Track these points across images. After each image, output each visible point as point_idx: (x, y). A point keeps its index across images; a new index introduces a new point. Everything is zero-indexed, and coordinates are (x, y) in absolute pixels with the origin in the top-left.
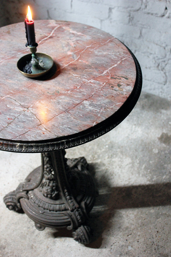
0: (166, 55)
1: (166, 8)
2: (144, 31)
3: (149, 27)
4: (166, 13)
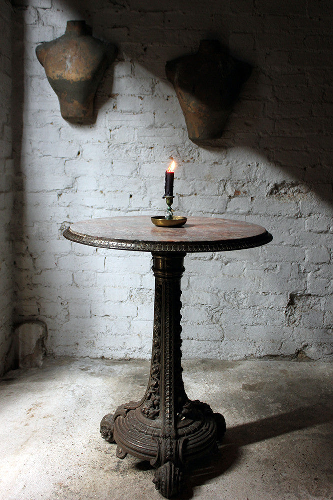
0: (220, 303)
3: (197, 275)
4: (214, 256)
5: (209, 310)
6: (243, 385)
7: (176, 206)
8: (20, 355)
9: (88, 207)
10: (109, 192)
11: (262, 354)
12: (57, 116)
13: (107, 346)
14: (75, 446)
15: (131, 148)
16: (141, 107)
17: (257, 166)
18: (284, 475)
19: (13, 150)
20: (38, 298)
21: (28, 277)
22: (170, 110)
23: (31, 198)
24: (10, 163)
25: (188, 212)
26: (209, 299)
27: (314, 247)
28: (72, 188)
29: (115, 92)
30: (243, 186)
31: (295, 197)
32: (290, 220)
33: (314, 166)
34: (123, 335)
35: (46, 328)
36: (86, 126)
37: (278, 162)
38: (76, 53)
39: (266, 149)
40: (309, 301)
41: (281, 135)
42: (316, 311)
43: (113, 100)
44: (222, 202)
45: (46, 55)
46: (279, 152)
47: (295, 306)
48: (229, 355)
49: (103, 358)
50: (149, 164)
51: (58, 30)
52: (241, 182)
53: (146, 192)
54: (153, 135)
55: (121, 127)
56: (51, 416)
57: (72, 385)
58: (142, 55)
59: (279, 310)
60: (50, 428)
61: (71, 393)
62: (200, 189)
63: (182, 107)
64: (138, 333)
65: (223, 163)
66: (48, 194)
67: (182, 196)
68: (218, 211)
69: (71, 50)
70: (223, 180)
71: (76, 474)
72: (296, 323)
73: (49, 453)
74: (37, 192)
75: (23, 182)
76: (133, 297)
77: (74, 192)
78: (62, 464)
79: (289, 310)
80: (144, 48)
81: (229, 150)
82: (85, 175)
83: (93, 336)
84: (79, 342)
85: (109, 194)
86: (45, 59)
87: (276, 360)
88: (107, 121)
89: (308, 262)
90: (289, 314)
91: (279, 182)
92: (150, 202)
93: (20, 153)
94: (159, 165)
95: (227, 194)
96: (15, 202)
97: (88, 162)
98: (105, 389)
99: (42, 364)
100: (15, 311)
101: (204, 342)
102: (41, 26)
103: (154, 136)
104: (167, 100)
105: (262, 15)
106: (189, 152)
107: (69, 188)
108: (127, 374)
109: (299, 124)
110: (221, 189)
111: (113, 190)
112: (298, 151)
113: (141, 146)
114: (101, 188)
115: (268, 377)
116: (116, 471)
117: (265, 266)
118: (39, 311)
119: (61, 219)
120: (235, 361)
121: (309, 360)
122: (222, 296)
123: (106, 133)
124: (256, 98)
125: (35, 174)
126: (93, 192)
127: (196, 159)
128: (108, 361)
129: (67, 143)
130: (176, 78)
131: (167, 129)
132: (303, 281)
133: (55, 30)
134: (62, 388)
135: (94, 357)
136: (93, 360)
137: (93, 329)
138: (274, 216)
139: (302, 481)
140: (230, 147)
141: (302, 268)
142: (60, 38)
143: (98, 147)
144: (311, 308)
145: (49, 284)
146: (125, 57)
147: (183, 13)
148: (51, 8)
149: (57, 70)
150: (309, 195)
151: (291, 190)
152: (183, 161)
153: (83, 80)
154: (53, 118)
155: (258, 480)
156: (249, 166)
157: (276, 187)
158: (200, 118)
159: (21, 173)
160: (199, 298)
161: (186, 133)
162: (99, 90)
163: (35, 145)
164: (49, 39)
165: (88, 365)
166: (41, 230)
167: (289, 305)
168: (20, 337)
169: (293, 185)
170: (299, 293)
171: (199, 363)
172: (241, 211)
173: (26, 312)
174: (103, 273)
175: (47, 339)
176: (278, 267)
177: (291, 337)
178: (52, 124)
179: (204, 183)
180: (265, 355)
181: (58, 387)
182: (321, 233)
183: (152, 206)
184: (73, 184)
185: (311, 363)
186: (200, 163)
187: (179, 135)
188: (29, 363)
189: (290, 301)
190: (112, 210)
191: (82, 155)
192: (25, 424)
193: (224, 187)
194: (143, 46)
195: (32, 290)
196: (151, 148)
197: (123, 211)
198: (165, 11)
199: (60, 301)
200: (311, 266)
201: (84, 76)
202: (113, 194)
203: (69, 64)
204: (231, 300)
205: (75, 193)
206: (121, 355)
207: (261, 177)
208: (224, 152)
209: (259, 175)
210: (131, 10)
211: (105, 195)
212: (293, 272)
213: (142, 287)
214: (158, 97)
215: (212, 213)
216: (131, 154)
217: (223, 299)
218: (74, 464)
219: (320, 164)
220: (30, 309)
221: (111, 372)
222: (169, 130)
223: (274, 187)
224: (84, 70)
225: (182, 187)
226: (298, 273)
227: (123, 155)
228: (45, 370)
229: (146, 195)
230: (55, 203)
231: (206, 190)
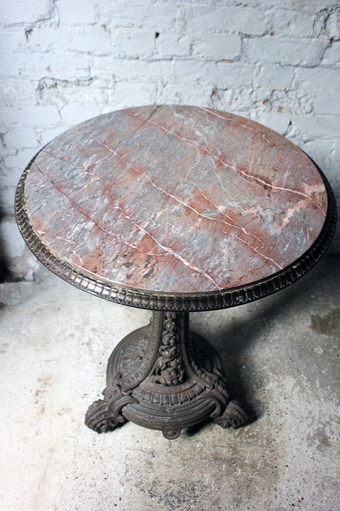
1: (290, 123)
4: (290, 131)
6: (312, 317)
7: (237, 54)
9: (82, 52)
10: (117, 27)
14: (108, 482)
25: (256, 63)
28: (50, 18)
44: (316, 49)
53: (184, 27)
56: (68, 410)
57: (86, 328)
60: (70, 440)
62: (281, 24)
66: (8, 29)
67: (248, 36)
68: (307, 64)
70: (326, 9)
77: (53, 26)
85: (117, 30)
92: (191, 45)
95: (328, 33)
107: (44, 20)
110: (319, 26)
111: (125, 23)
114: (103, 20)
119: (36, 72)
126: (90, 27)
134: (72, 336)
166: (5, 91)
179: (290, 14)
181: (68, 333)
183: (195, 52)
184: (50, 13)
190: (124, 58)
192: (35, 428)
193: (326, 20)
197: (143, 60)
202: (125, 31)
205: (55, 29)
211: (110, 31)
215: (297, 66)
225: (250, 20)
229: (184, 33)
230: (22, 47)
231: (292, 27)
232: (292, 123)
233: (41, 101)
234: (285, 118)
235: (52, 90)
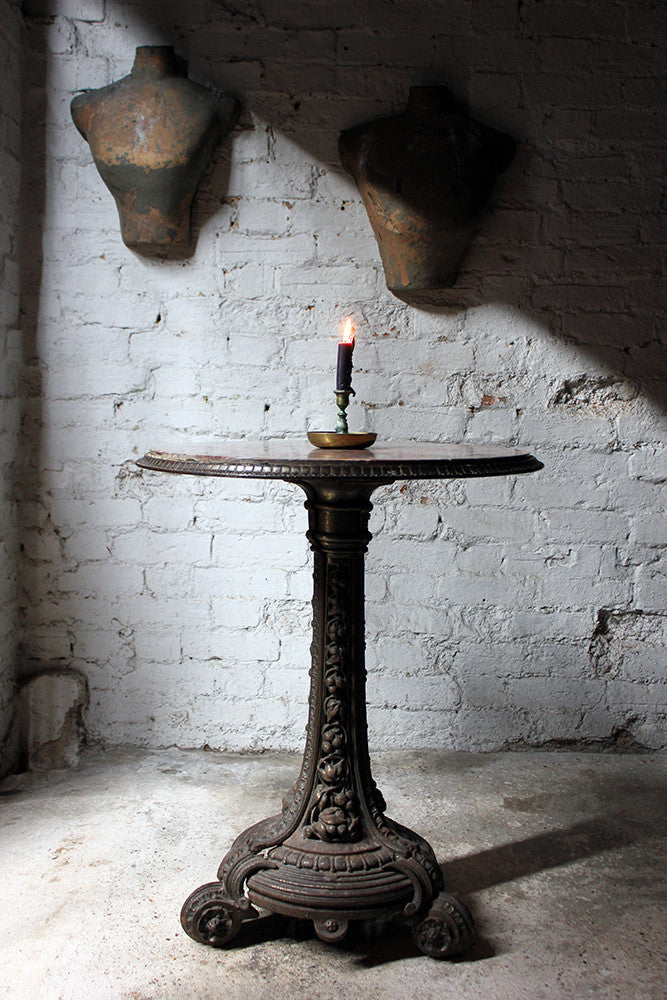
0: (452, 630)
1: (440, 520)
2: (393, 581)
3: (404, 571)
4: (441, 531)
5: (429, 644)
6: (506, 800)
7: (361, 428)
8: (31, 742)
9: (177, 430)
10: (221, 398)
11: (542, 738)
12: (114, 241)
13: (215, 722)
14: (159, 920)
15: (268, 307)
16: (289, 223)
17: (529, 344)
18: (605, 973)
19: (22, 311)
20: (70, 622)
21: (48, 575)
22: (347, 229)
23: (56, 412)
24: (15, 336)
25: (386, 440)
26: (430, 623)
27: (648, 512)
28: (145, 389)
29: (234, 192)
30: (500, 385)
31: (606, 409)
32: (598, 457)
33: (646, 345)
34: (250, 700)
35: (87, 686)
36: (174, 263)
37: (569, 336)
38: (154, 112)
39: (545, 309)
40: (638, 624)
41: (577, 280)
42: (654, 646)
43: (230, 209)
44: (456, 419)
45: (93, 115)
46: (574, 315)
47: (609, 635)
48: (474, 740)
49: (206, 747)
50: (304, 341)
51: (117, 64)
52: (495, 377)
53: (298, 398)
54: (312, 282)
55: (246, 263)
56: (105, 862)
57: (146, 802)
58: (291, 116)
59: (576, 645)
60: (104, 885)
61: (144, 816)
62: (410, 392)
63: (372, 223)
64: (282, 693)
65: (459, 337)
66: (94, 401)
67: (373, 406)
68: (448, 439)
69: (144, 107)
70: (458, 374)
71: (166, 973)
72: (612, 671)
73: (107, 933)
74: (70, 399)
75: (41, 376)
76: (272, 618)
77: (147, 398)
78: (137, 955)
79: (597, 643)
80: (293, 102)
81: (470, 311)
82: (172, 364)
83: (186, 700)
84: (156, 714)
85: (220, 403)
86: (90, 122)
87: (573, 751)
88: (218, 252)
89: (636, 543)
90: (597, 652)
91: (574, 378)
92: (307, 419)
93: (35, 319)
94: (326, 342)
95: (467, 402)
96: (23, 419)
97: (178, 335)
98: (216, 809)
99: (76, 762)
100: (21, 649)
101: (420, 713)
102: (81, 56)
103: (316, 283)
104: (343, 209)
105: (536, 38)
106: (388, 316)
107: (137, 391)
108: (258, 780)
109: (614, 259)
110: (454, 392)
111: (230, 393)
112: (613, 313)
113: (289, 303)
114: (205, 391)
115: (555, 783)
116: (252, 969)
117: (548, 552)
118: (72, 649)
119: (119, 454)
120: (485, 753)
121: (640, 749)
122: (458, 615)
123: (214, 277)
124: (527, 205)
125: (67, 361)
126: (189, 399)
127: (403, 330)
128: (217, 754)
129: (134, 297)
130: (361, 162)
131: (343, 268)
132: (627, 582)
133: (111, 66)
134: (124, 807)
135: (187, 746)
136: (185, 753)
137: (187, 687)
138: (565, 447)
139: (642, 985)
140: (473, 305)
141: (624, 556)
142: (121, 81)
143: (198, 306)
144: (643, 640)
145: (93, 591)
146: (256, 120)
147: (376, 32)
148: (103, 21)
149: (115, 145)
150: (635, 403)
151: (599, 393)
152: (375, 335)
153: (171, 166)
154: (105, 246)
155: (552, 982)
156: (512, 344)
157: (568, 387)
158: (412, 244)
159: (37, 358)
160: (409, 620)
161: (382, 276)
162: (201, 189)
163: (66, 301)
164: (97, 84)
165: (175, 763)
166: (78, 478)
167: (597, 632)
168: (31, 703)
169: (603, 384)
170: (617, 607)
171: (410, 757)
172: (495, 438)
173: (43, 650)
174: (208, 567)
175: (87, 708)
176: (574, 555)
177: (603, 701)
178: (102, 257)
179: (419, 380)
180: (548, 739)
181: (116, 806)
182: (663, 481)
183: (312, 427)
184: (146, 382)
185: (646, 757)
186: (410, 338)
187: (366, 281)
188: (48, 760)
189: (599, 626)
190: (227, 436)
191: (165, 322)
192: (49, 877)
193: (461, 387)
194: (292, 98)
195: (57, 604)
196: (310, 307)
197: (251, 438)
198: (338, 29)
199: (117, 627)
200: (643, 551)
201: (171, 158)
202: (229, 403)
203: (141, 135)
204: (476, 625)
205: (149, 401)
206: (244, 741)
207: (538, 366)
208: (460, 315)
209: (533, 363)
210: (267, 26)
211: (212, 404)
212: (605, 565)
213: (290, 598)
214: (323, 203)
215: (437, 442)
216: (267, 321)
217: (459, 623)
218: (160, 956)
219: (659, 341)
220: (53, 644)
221: (226, 775)
222: (347, 270)
223: (563, 387)
224: (173, 146)
225: (373, 388)
226: (616, 566)
227: (252, 322)
228: (84, 772)
229: (297, 404)
230: (108, 422)
231: (424, 394)
232: (443, 519)
233: (120, 492)
234: (432, 513)
235: (136, 480)
